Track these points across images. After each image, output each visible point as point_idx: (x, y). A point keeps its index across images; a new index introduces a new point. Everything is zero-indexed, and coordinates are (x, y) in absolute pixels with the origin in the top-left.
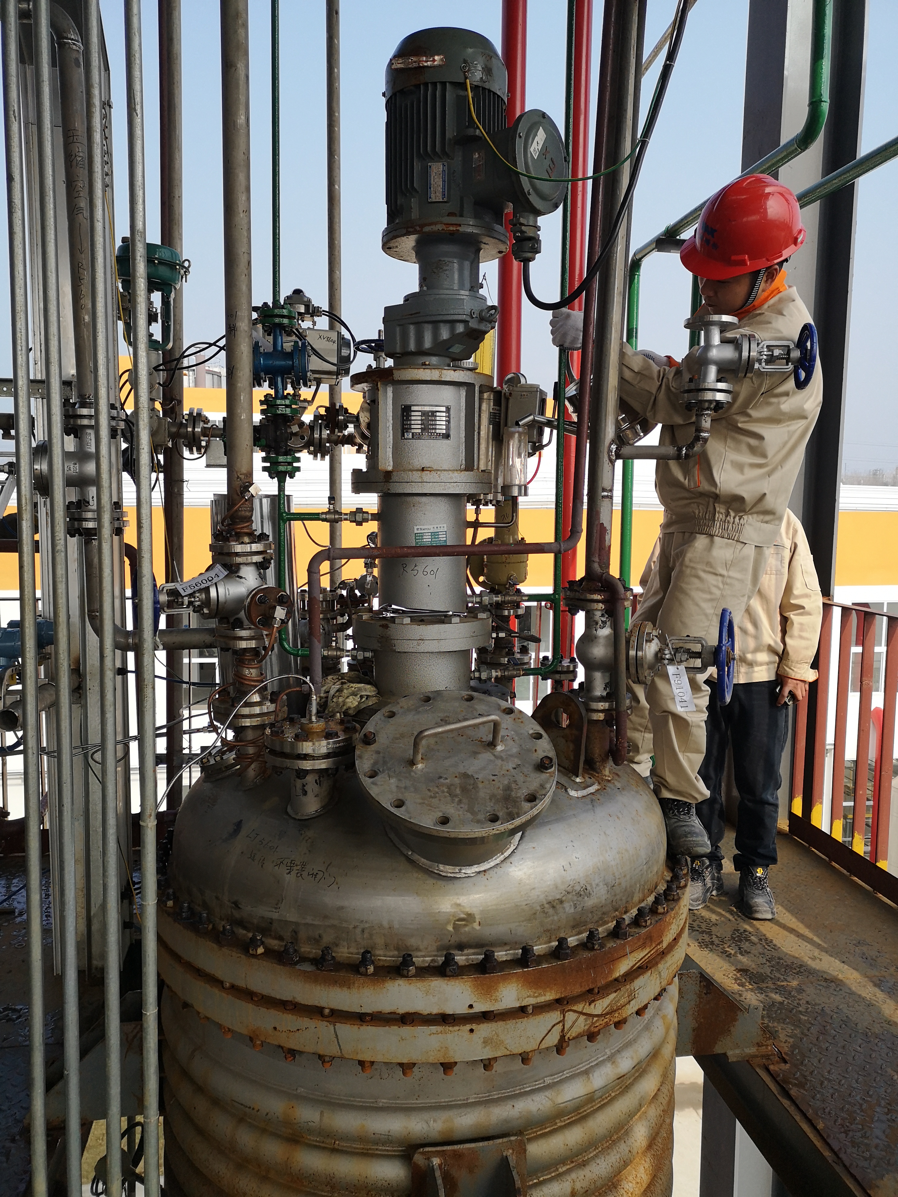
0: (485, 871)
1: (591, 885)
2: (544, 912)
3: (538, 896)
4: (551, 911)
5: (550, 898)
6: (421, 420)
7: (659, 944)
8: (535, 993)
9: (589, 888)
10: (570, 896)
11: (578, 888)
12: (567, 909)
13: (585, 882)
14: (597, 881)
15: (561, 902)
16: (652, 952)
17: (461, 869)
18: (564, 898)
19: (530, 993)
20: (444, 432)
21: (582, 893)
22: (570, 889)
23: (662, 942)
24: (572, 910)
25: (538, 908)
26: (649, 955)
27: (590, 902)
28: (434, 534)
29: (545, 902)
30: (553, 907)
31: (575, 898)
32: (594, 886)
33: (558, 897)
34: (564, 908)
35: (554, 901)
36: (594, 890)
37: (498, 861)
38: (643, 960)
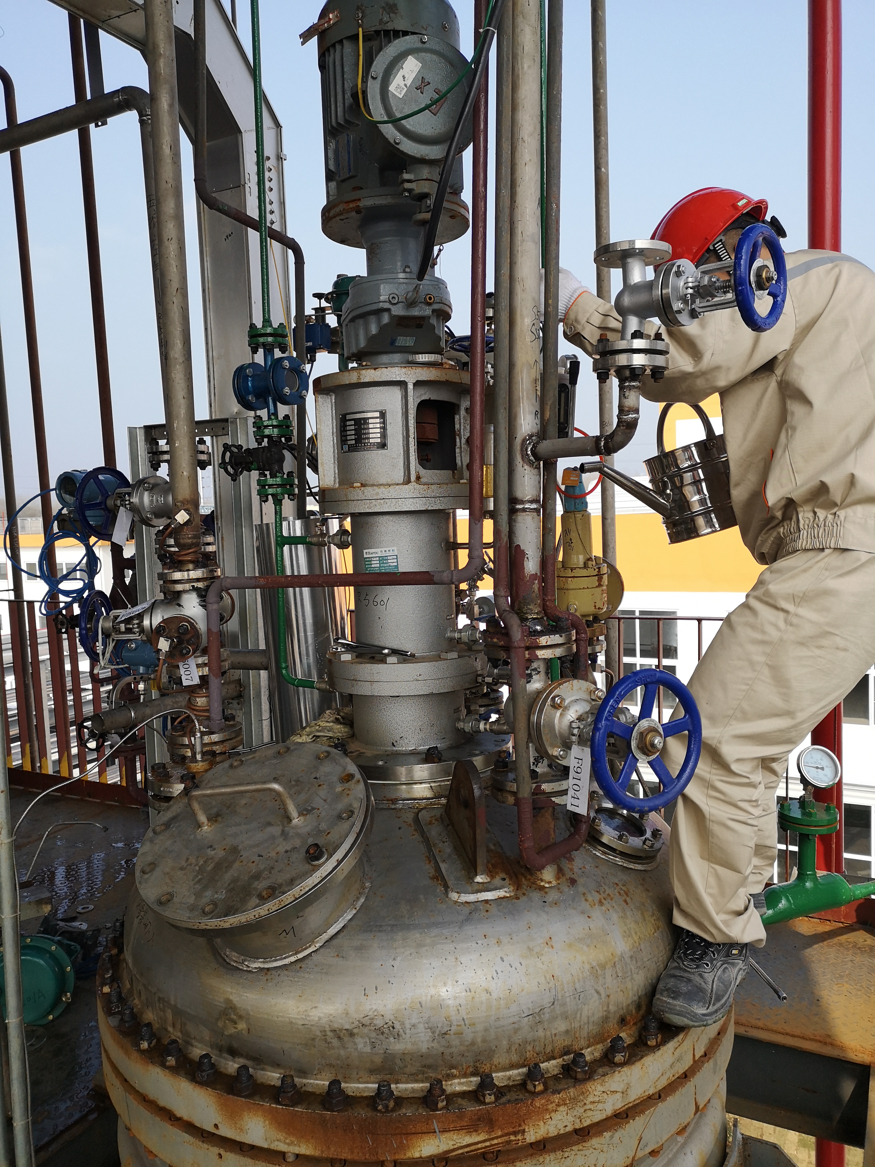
0: (268, 969)
1: (403, 1024)
2: (325, 1040)
3: (320, 1018)
4: (335, 1042)
5: (336, 1026)
6: (355, 430)
7: (515, 1133)
8: (286, 1138)
9: (397, 1026)
10: (366, 1030)
11: (379, 1022)
12: (360, 1046)
13: (392, 1018)
14: (414, 1021)
15: (351, 1034)
16: (495, 1142)
17: (245, 960)
18: (355, 1031)
19: (281, 1136)
20: (379, 440)
21: (386, 1031)
22: (366, 1021)
23: (524, 1131)
24: (368, 1049)
25: (318, 1033)
26: (488, 1144)
27: (397, 1047)
28: (382, 559)
29: (327, 1029)
30: (339, 1038)
31: (373, 1035)
32: (408, 1026)
33: (347, 1027)
34: (355, 1044)
35: (341, 1030)
36: (408, 1031)
37: (287, 961)
38: (473, 1148)
